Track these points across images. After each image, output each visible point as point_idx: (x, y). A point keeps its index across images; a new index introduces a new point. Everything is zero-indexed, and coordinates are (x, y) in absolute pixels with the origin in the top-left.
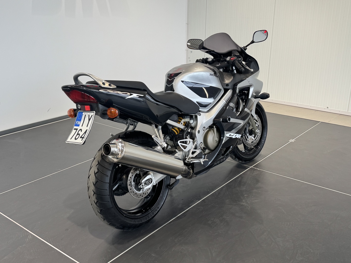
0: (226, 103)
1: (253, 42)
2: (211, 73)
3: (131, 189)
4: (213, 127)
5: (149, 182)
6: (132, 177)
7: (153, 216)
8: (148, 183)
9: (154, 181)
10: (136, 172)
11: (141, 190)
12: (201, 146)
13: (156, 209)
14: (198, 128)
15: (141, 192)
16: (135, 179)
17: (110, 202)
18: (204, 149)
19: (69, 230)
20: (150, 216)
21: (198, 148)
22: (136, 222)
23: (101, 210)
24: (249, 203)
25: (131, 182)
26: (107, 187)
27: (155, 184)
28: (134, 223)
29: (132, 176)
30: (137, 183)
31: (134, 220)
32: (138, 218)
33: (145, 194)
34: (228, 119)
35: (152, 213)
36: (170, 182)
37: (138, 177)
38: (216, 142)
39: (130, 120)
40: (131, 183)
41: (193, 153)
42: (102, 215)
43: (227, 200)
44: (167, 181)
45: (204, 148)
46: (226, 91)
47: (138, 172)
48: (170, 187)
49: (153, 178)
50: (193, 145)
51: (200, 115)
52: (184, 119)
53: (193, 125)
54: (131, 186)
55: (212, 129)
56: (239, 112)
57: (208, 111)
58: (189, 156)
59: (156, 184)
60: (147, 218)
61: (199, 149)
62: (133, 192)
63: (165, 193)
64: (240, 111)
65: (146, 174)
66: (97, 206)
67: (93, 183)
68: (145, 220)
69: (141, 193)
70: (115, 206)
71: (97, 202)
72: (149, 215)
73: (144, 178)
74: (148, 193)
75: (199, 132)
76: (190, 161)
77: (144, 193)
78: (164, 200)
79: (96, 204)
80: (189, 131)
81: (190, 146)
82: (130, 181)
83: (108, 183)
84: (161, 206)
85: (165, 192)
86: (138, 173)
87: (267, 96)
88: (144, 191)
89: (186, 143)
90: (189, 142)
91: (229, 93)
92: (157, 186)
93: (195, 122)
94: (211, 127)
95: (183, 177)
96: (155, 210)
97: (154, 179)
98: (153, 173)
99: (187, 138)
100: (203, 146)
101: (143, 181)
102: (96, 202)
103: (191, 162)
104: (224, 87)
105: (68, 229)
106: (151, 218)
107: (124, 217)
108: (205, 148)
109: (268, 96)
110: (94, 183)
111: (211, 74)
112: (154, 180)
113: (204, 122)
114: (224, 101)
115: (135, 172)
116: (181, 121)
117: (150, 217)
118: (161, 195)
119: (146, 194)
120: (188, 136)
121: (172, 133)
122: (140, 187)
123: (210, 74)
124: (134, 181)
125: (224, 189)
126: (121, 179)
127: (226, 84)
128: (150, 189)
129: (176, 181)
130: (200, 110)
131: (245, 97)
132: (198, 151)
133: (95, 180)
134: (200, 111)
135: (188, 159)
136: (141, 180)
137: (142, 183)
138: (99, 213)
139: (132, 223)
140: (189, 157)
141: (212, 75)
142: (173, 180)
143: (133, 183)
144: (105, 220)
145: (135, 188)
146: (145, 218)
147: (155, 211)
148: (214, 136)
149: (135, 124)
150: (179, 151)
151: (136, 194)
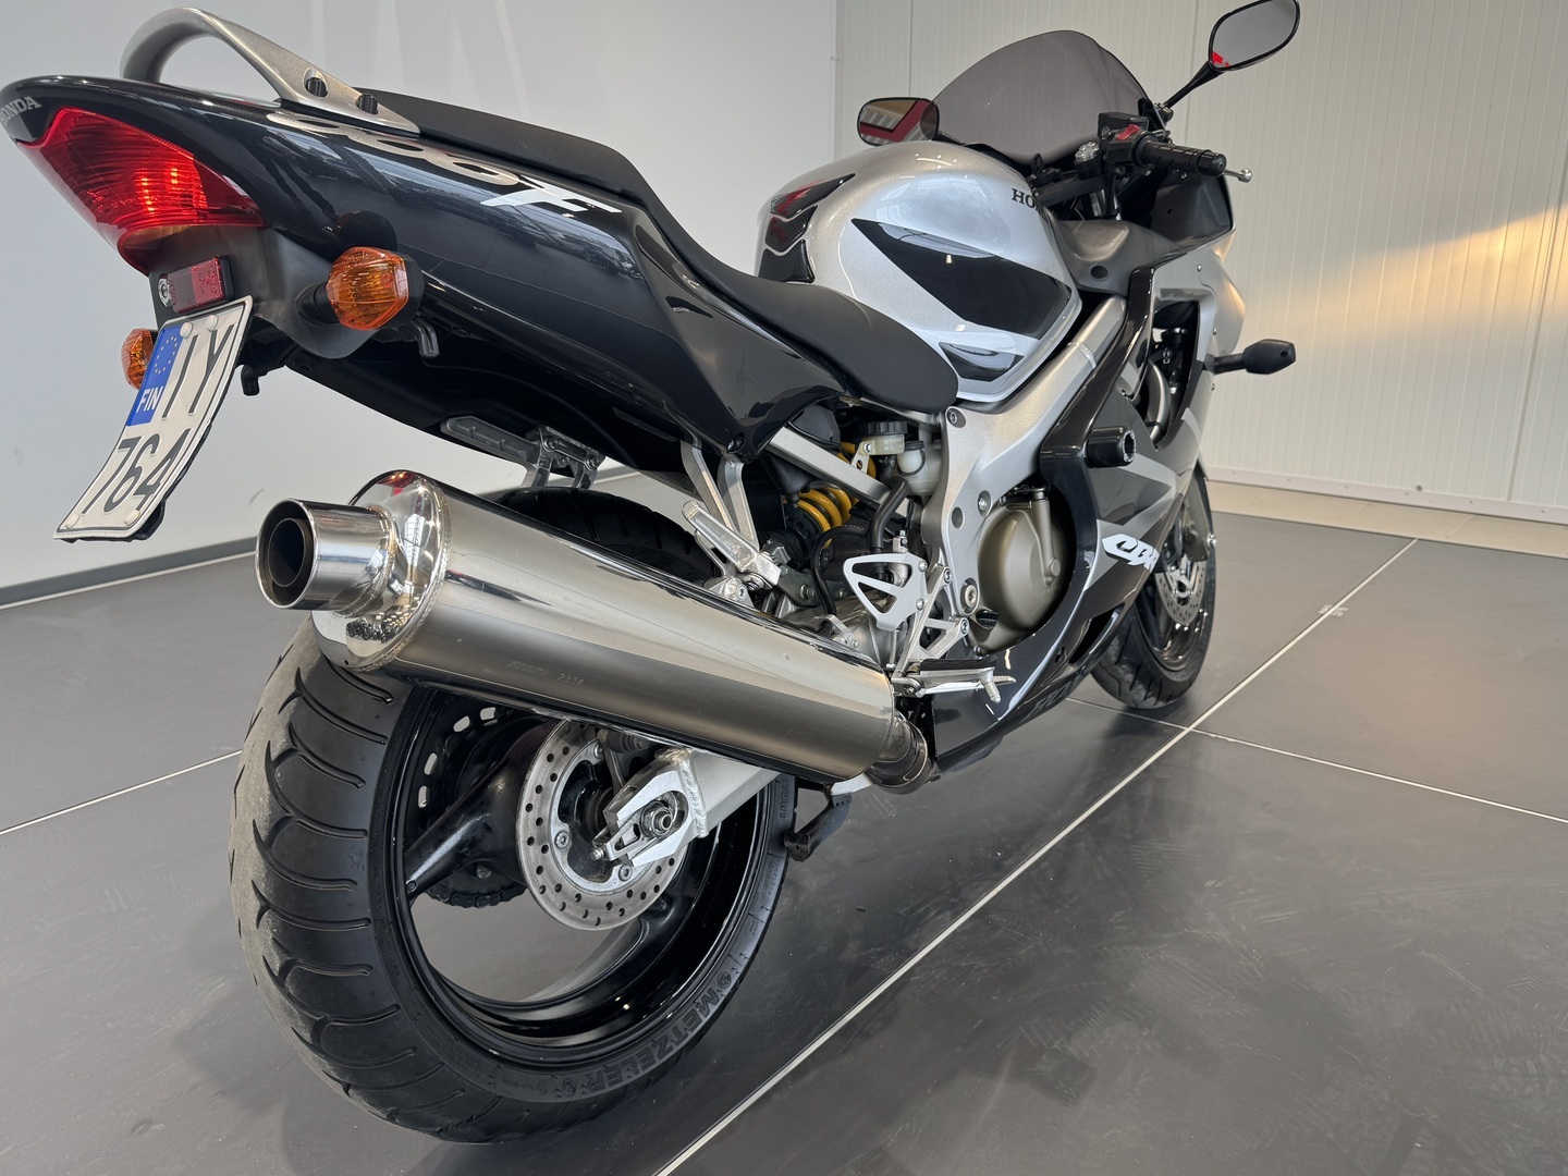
0: (1098, 364)
1: (1208, 73)
2: (1019, 189)
3: (539, 870)
4: (1031, 497)
5: (666, 823)
6: (548, 789)
7: (691, 1035)
8: (657, 827)
9: (698, 812)
10: (583, 753)
11: (616, 869)
12: (970, 600)
13: (710, 991)
14: (952, 497)
15: (614, 882)
16: (571, 796)
17: (379, 967)
18: (983, 623)
19: (156, 1127)
20: (672, 1035)
21: (953, 612)
22: (579, 1091)
23: (317, 1029)
24: (1244, 928)
25: (539, 821)
26: (356, 859)
27: (704, 834)
28: (560, 1100)
29: (553, 777)
30: (589, 825)
31: (560, 1077)
32: (589, 1062)
33: (636, 896)
34: (1122, 444)
35: (684, 1020)
36: (795, 814)
37: (591, 787)
38: (1049, 584)
39: (549, 438)
40: (545, 824)
41: (929, 637)
42: (328, 1057)
43: (1117, 915)
44: (779, 811)
45: (980, 614)
46: (1092, 302)
47: (591, 753)
48: (795, 841)
49: (691, 792)
50: (930, 589)
51: (961, 423)
52: (873, 442)
53: (919, 483)
54: (544, 849)
55: (1026, 509)
56: (1156, 428)
57: (1003, 406)
58: (909, 657)
59: (713, 832)
60: (656, 1051)
61: (959, 616)
62: (559, 888)
63: (766, 885)
64: (1159, 420)
65: (644, 764)
66: (289, 996)
67: (256, 831)
68: (639, 1067)
69: (615, 892)
70: (418, 993)
71: (285, 969)
72: (669, 1031)
73: (635, 790)
74: (657, 889)
75: (957, 515)
76: (916, 684)
77: (630, 894)
78: (761, 927)
79: (279, 980)
80: (902, 510)
81: (911, 598)
82: (533, 815)
83: (360, 834)
84: (741, 970)
85: (768, 877)
86: (594, 761)
87: (1284, 354)
88: (633, 876)
89: (887, 573)
90: (903, 573)
91: (1108, 315)
92: (717, 840)
93: (933, 466)
94: (1018, 498)
95: (873, 781)
96: (706, 993)
97: (699, 801)
98: (693, 758)
99: (895, 549)
100: (976, 602)
101: (623, 815)
102: (276, 966)
103: (921, 693)
104: (1082, 283)
105: (149, 1122)
106: (676, 1049)
107: (493, 1064)
108: (989, 616)
109: (1290, 353)
110: (263, 834)
111: (1018, 193)
112: (700, 807)
113: (985, 463)
114: (1089, 356)
115: (571, 752)
116: (856, 449)
117: (671, 1049)
118: (740, 898)
119: (643, 896)
120: (898, 534)
121: (801, 526)
122: (606, 854)
123: (1015, 191)
124: (564, 814)
125: (1082, 844)
126: (478, 800)
127: (1088, 264)
128: (672, 862)
129: (831, 805)
130: (960, 395)
131: (1173, 358)
132: (954, 631)
133: (267, 812)
134: (959, 402)
135: (904, 676)
136: (613, 805)
137: (619, 824)
138: (303, 1046)
139: (550, 1099)
140: (910, 664)
141: (1022, 202)
142: (809, 804)
143: (557, 828)
144: (351, 1091)
145: (572, 861)
146: (639, 1055)
147: (706, 1000)
148: (1036, 543)
149: (581, 465)
150: (847, 624)
151: (578, 896)
